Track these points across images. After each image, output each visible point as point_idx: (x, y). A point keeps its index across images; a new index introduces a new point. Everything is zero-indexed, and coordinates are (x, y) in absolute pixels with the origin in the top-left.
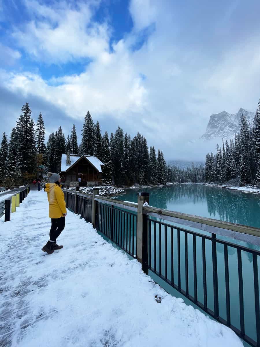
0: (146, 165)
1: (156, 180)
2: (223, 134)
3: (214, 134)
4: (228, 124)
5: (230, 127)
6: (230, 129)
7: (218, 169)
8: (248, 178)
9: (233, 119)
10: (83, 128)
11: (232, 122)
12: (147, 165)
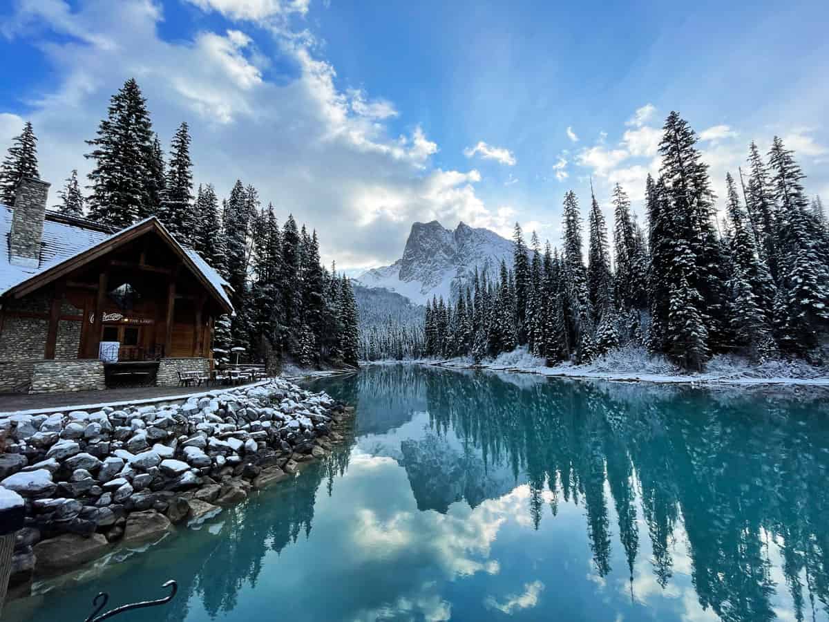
0: (318, 311)
1: (339, 353)
2: (434, 263)
3: (418, 262)
4: (443, 246)
5: (445, 252)
6: (446, 256)
7: (466, 331)
8: (561, 349)
9: (450, 239)
10: (100, 133)
11: (448, 244)
12: (321, 311)
